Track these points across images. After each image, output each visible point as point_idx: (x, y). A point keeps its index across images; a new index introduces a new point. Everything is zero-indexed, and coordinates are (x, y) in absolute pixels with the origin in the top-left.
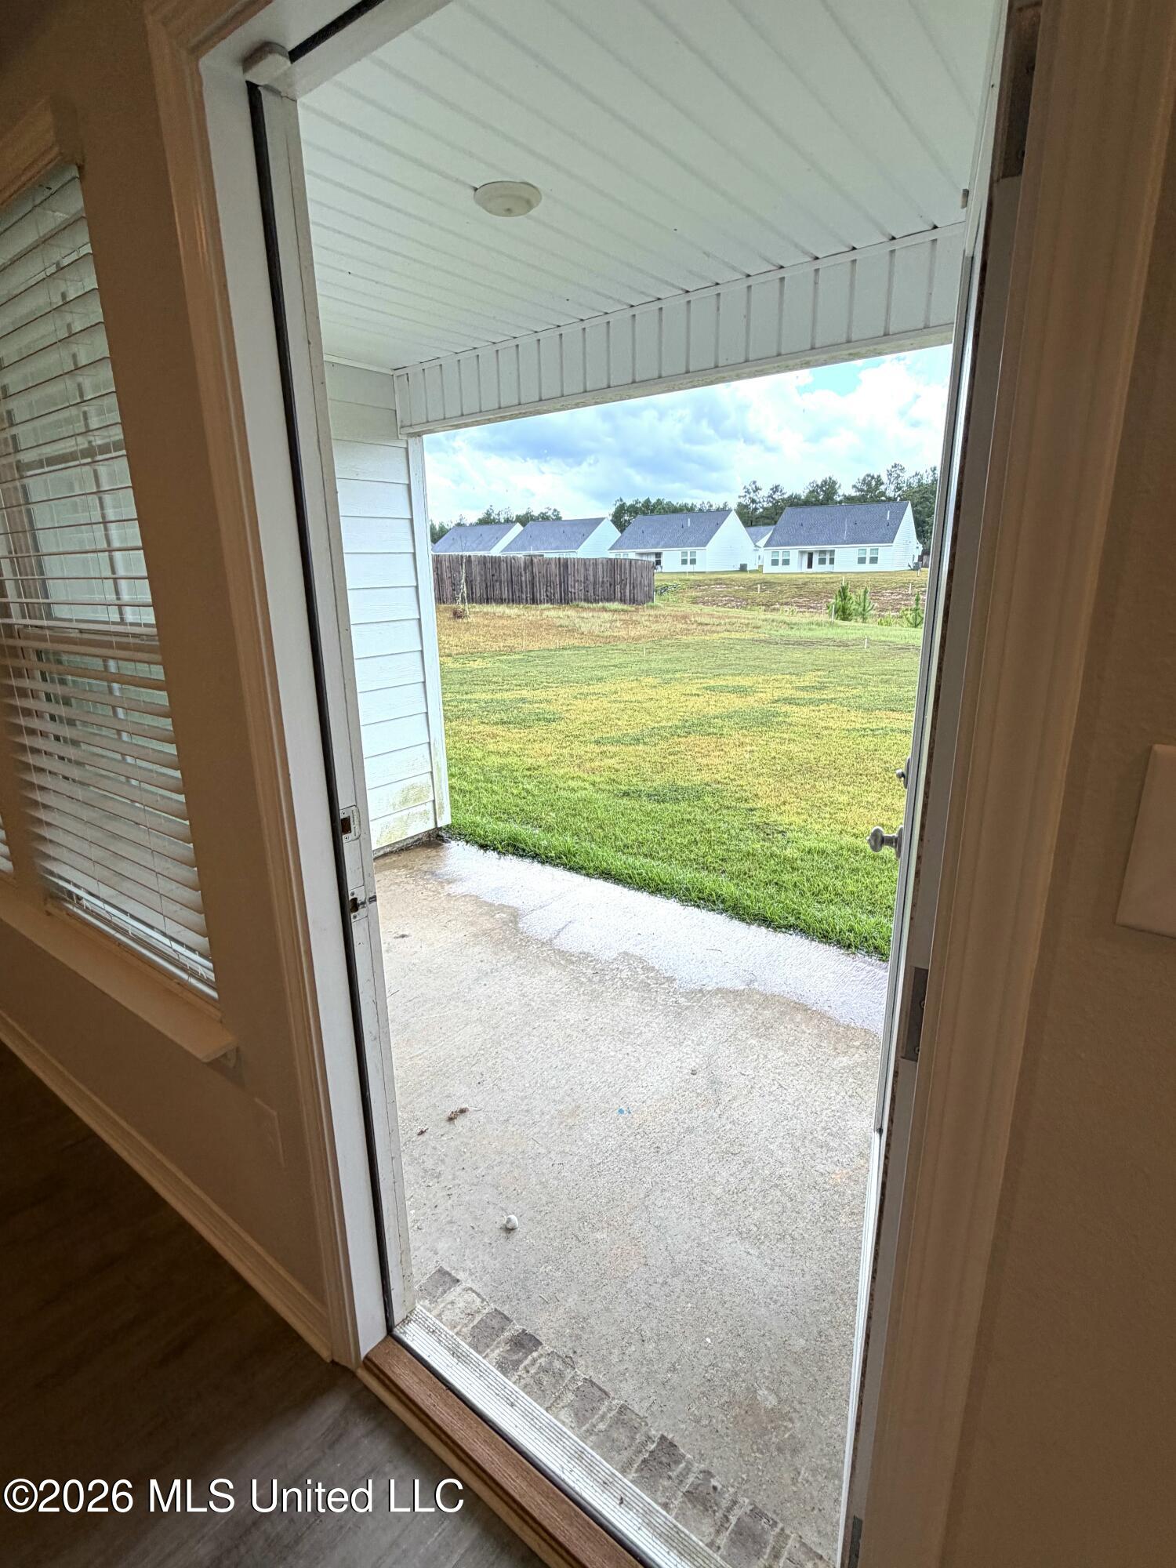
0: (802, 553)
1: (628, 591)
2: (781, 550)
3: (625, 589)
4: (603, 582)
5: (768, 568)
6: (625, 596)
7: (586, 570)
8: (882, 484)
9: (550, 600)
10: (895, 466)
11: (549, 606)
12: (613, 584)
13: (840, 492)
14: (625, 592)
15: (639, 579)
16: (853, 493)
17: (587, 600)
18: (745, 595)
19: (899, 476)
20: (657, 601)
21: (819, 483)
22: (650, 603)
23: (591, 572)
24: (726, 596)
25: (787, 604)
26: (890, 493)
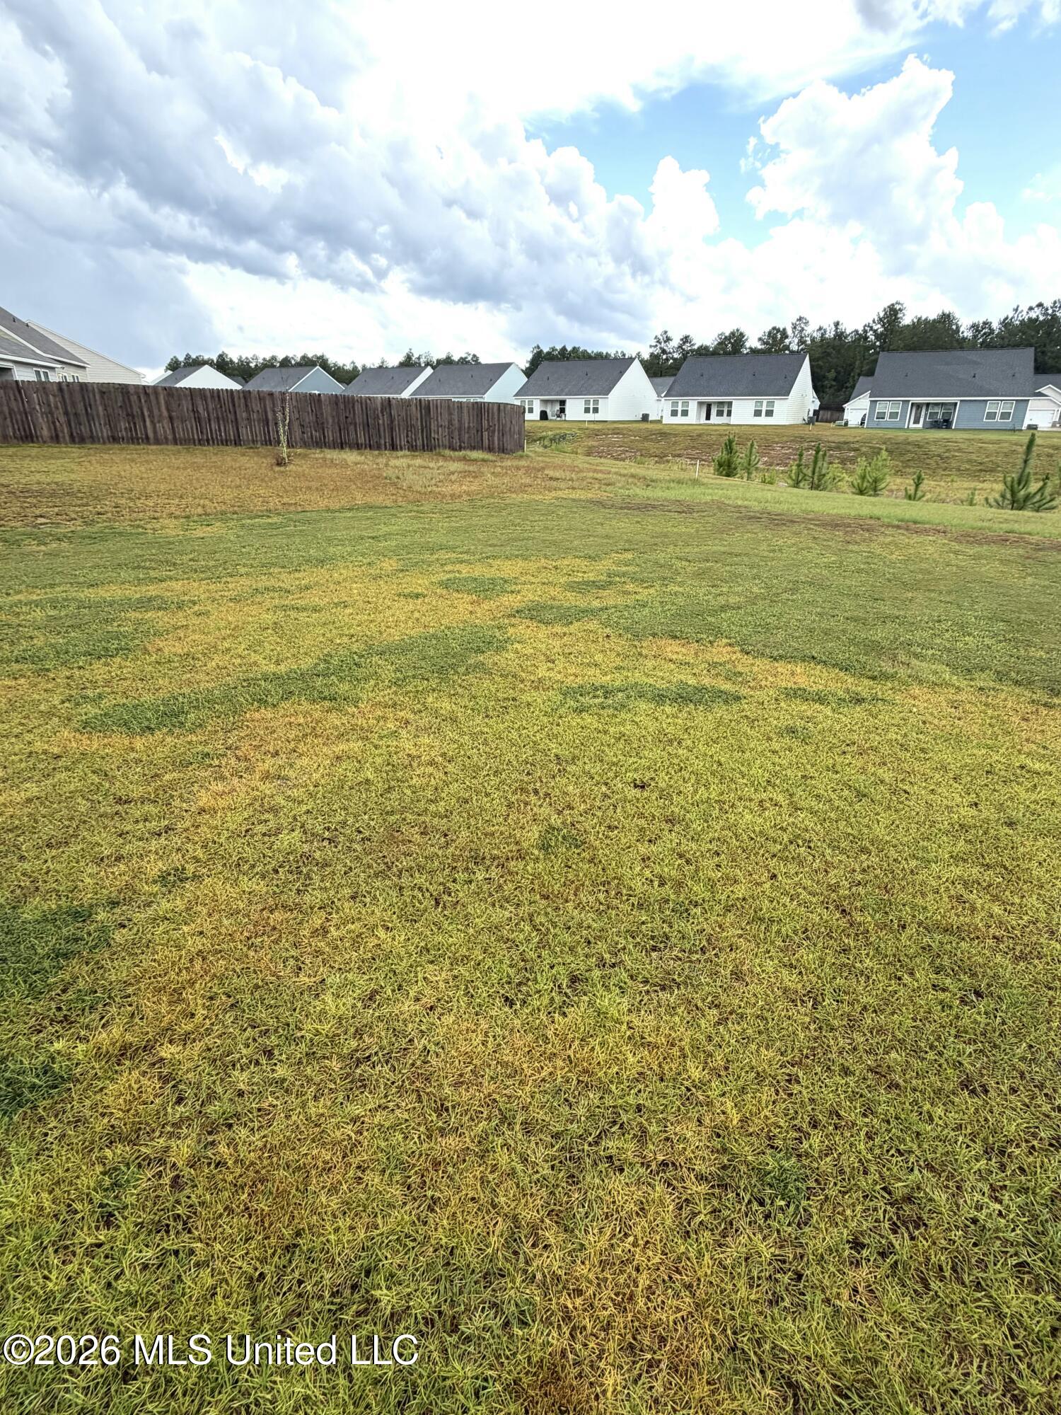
0: (700, 404)
1: (496, 438)
2: (680, 400)
3: (493, 436)
4: (469, 427)
5: (668, 420)
6: (493, 443)
7: (450, 414)
8: (787, 337)
9: (412, 448)
10: (800, 319)
11: (407, 453)
12: (480, 431)
13: (748, 345)
14: (493, 441)
15: (508, 425)
16: (759, 346)
17: (452, 448)
18: (640, 445)
19: (803, 329)
20: (528, 449)
21: (727, 334)
22: (520, 453)
23: (455, 417)
24: (620, 446)
25: (679, 456)
26: (794, 347)
